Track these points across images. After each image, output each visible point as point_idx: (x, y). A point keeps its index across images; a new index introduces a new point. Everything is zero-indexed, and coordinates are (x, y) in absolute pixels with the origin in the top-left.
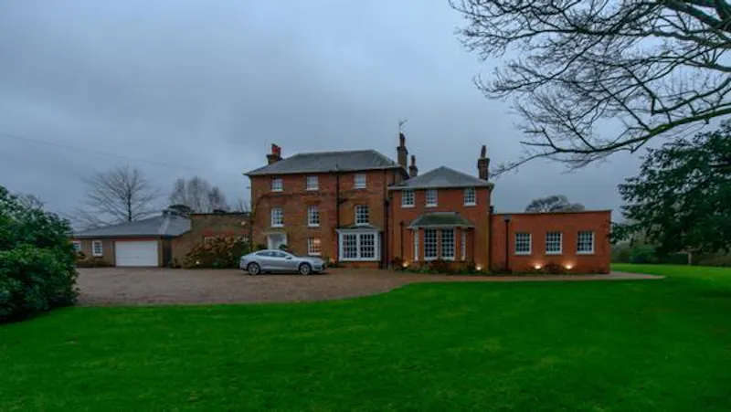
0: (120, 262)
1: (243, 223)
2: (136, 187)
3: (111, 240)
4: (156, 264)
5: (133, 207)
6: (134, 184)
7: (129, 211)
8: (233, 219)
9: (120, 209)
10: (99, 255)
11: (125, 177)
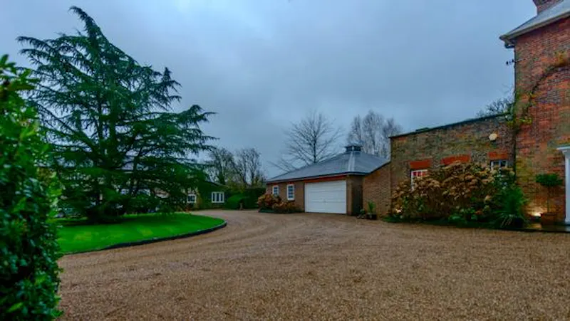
0: (310, 208)
1: (493, 137)
2: (321, 131)
3: (301, 183)
4: (345, 212)
5: (317, 151)
6: (318, 131)
7: (315, 157)
8: (469, 133)
9: (308, 155)
10: (292, 199)
11: (312, 123)
